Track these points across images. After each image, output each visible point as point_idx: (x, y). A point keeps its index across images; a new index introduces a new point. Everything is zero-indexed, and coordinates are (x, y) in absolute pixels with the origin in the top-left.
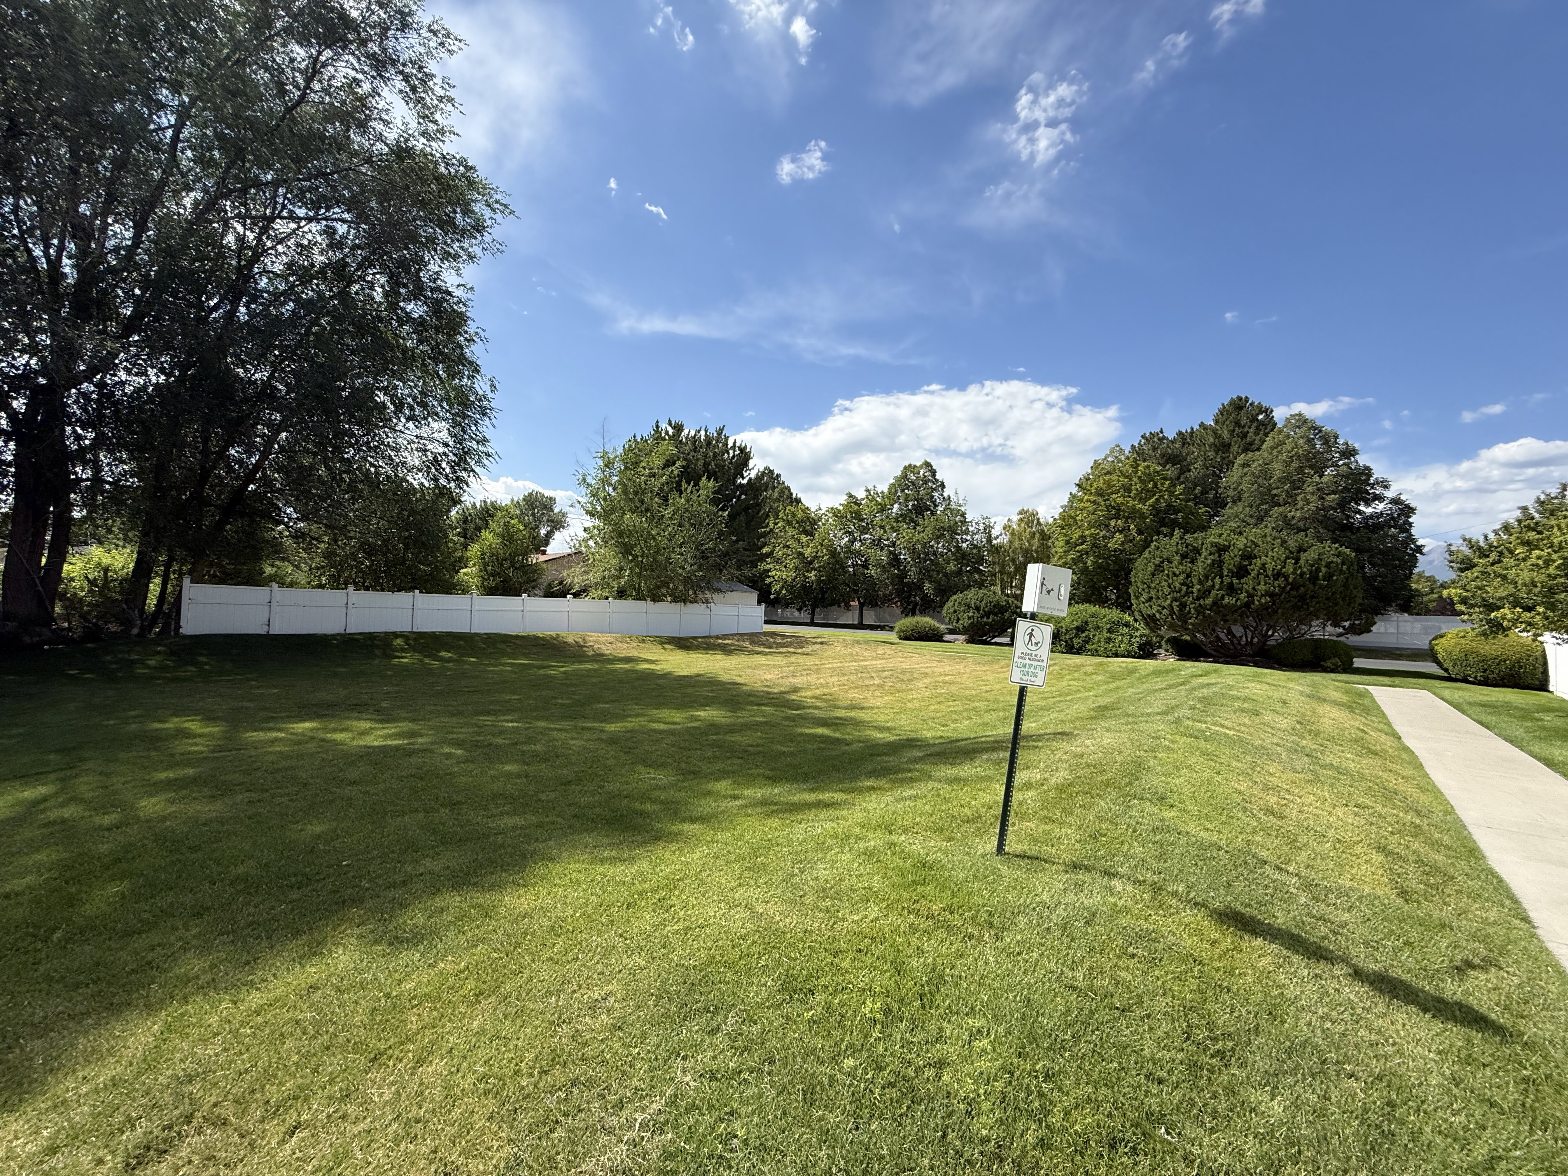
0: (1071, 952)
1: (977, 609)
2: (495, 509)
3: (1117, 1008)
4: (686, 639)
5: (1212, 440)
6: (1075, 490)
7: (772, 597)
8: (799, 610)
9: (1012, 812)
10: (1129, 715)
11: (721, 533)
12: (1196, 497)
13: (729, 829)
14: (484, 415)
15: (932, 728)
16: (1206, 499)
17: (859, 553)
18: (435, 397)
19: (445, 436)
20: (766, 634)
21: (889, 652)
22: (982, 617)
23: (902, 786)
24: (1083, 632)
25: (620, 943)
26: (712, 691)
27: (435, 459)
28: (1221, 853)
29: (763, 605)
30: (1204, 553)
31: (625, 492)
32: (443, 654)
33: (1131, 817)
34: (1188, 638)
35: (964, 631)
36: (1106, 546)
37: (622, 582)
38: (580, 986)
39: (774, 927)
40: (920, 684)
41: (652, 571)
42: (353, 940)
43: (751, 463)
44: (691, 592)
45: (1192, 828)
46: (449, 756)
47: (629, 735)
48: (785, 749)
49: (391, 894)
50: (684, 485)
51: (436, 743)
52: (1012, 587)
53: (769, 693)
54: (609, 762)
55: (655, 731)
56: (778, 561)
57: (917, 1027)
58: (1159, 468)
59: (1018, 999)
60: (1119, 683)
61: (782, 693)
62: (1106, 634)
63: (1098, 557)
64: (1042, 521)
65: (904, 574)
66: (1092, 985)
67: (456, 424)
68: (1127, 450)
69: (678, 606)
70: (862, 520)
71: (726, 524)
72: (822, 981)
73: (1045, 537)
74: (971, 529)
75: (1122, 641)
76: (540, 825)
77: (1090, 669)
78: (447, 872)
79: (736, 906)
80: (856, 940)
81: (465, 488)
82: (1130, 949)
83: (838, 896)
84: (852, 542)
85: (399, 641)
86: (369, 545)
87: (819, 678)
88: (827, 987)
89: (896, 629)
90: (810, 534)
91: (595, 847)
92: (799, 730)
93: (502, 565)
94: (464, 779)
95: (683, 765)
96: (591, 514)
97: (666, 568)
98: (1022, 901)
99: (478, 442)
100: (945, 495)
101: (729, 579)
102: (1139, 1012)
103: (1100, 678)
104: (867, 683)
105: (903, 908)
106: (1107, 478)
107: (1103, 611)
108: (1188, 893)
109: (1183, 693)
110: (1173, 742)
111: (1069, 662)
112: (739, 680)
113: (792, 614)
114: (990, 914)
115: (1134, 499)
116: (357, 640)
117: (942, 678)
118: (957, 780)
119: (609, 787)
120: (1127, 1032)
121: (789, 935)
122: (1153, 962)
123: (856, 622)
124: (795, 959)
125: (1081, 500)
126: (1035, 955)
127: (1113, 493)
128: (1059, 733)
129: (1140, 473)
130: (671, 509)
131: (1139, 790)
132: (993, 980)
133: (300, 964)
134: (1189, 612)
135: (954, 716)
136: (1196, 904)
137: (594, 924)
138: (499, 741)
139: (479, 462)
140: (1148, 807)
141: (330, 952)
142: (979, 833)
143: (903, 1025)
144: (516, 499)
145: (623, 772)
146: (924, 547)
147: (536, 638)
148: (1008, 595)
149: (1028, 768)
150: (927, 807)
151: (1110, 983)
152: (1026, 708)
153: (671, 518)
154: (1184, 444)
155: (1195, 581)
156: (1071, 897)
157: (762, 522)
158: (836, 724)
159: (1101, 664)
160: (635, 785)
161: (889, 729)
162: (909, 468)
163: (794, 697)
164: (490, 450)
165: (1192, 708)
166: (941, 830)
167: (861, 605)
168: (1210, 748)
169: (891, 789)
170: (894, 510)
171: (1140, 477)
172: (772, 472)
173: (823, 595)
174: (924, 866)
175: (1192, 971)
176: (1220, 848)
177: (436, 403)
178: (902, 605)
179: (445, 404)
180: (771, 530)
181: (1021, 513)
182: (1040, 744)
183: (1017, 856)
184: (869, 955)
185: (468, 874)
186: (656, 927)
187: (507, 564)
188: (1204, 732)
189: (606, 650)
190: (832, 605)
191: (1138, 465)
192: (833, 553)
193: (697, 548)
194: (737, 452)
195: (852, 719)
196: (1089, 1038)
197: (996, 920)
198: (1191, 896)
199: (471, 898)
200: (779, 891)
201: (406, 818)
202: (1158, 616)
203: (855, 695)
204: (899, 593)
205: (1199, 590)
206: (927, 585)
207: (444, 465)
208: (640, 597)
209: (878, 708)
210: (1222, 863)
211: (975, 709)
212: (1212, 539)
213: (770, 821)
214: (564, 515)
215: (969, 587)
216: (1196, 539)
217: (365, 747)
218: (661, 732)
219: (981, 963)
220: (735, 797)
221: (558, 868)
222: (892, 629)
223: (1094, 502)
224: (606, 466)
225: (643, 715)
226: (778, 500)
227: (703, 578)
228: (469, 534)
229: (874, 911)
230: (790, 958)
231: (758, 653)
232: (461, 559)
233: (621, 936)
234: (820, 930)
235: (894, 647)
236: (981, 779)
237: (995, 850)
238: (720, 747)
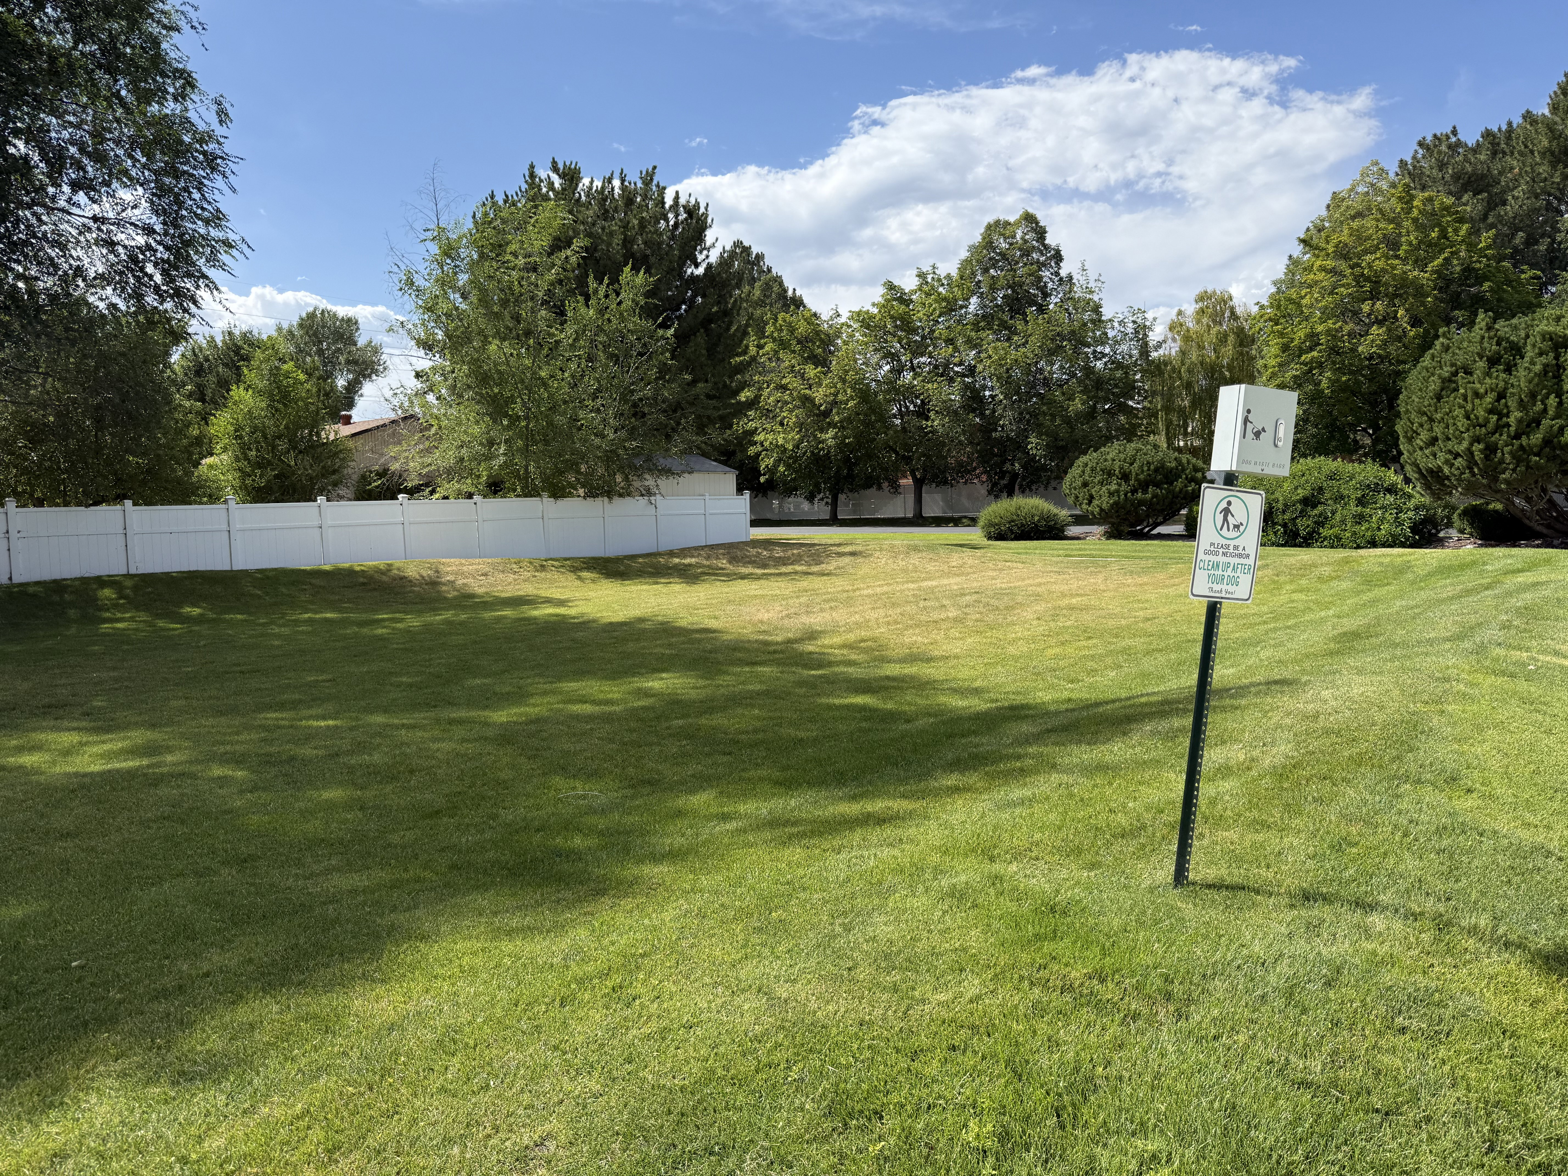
0: (1302, 1030)
1: (1125, 477)
2: (251, 344)
3: (1377, 1111)
4: (618, 560)
5: (1545, 143)
6: (1297, 250)
7: (762, 479)
8: (811, 498)
9: (1199, 817)
10: (1397, 645)
11: (664, 369)
12: (1516, 250)
13: (718, 870)
14: (213, 169)
15: (1052, 686)
16: (1535, 253)
17: (909, 392)
18: (118, 142)
19: (143, 213)
20: (755, 543)
21: (970, 562)
22: (1134, 491)
23: (1006, 783)
24: (1314, 507)
25: (555, 1060)
26: (670, 645)
27: (133, 258)
28: (1550, 861)
29: (747, 494)
30: (1530, 353)
31: (484, 301)
32: (187, 610)
33: (1400, 813)
34: (1499, 506)
35: (1100, 518)
36: (1353, 350)
37: (497, 463)
38: (497, 1129)
39: (808, 1020)
40: (1028, 614)
41: (547, 443)
42: (108, 1082)
43: (710, 236)
44: (619, 478)
45: (1504, 824)
46: (223, 781)
47: (533, 727)
48: (801, 734)
49: (162, 1007)
50: (592, 284)
51: (198, 761)
52: (1186, 434)
53: (766, 643)
54: (503, 775)
55: (578, 718)
56: (767, 414)
57: (1053, 1156)
58: (1449, 201)
59: (1216, 1105)
60: (1377, 592)
61: (789, 641)
62: (1354, 509)
63: (1340, 371)
64: (1239, 311)
65: (990, 424)
66: (1337, 1078)
67: (162, 191)
68: (1393, 168)
69: (598, 505)
70: (914, 331)
71: (673, 352)
72: (895, 1098)
73: (1244, 340)
74: (1111, 334)
75: (1382, 520)
76: (394, 885)
77: (1326, 571)
78: (251, 968)
79: (743, 991)
80: (945, 1031)
81: (193, 309)
82: (1399, 1020)
83: (911, 964)
84: (898, 371)
85: (107, 592)
86: (33, 425)
87: (851, 614)
88: (902, 1106)
89: (981, 523)
90: (821, 362)
91: (495, 914)
92: (824, 700)
93: (274, 447)
94: (255, 818)
95: (631, 771)
96: (427, 345)
97: (570, 437)
98: (1218, 955)
99: (207, 222)
100: (1063, 273)
101: (683, 452)
102: (1412, 1114)
103: (1345, 585)
104: (935, 616)
105: (1021, 978)
106: (1355, 224)
107: (1349, 467)
108: (1495, 928)
109: (1489, 602)
110: (1472, 685)
111: (1292, 560)
112: (713, 624)
113: (797, 507)
114: (1167, 979)
115: (1404, 260)
116: (34, 595)
117: (1066, 602)
118: (1102, 768)
119: (507, 816)
120: (1395, 1145)
121: (834, 1031)
122: (1435, 1038)
123: (910, 515)
124: (848, 1067)
125: (1309, 269)
126: (1242, 1038)
127: (1366, 252)
128: (1276, 682)
129: (1415, 212)
130: (570, 329)
131: (1413, 768)
132: (1175, 1079)
133: (30, 1121)
134: (1502, 461)
135: (1090, 664)
136: (1507, 945)
137: (509, 1033)
138: (307, 751)
139: (213, 260)
140: (1429, 795)
141: (76, 1100)
142: (1142, 853)
143: (1029, 1157)
144: (285, 326)
145: (529, 788)
146: (1028, 372)
147: (350, 573)
148: (1179, 450)
149: (1224, 742)
150: (1052, 816)
151: (1365, 1073)
152: (1220, 643)
153: (572, 346)
154: (1494, 153)
155: (1512, 403)
156: (1301, 946)
157: (736, 344)
158: (886, 688)
159: (1346, 561)
160: (550, 810)
161: (977, 692)
162: (997, 227)
163: (811, 648)
164: (232, 236)
165: (1505, 627)
166: (1078, 851)
167: (919, 484)
168: (1535, 690)
169: (988, 789)
170: (972, 308)
171: (1415, 220)
172: (747, 250)
173: (850, 469)
174: (1053, 910)
175: (1499, 1047)
176: (1549, 854)
177: (120, 152)
178: (990, 478)
179: (138, 155)
180: (754, 359)
181: (1201, 298)
182: (1243, 702)
183: (1209, 886)
184: (969, 1053)
185: (286, 969)
186: (613, 1032)
187: (282, 445)
188: (1524, 665)
189: (479, 587)
190: (867, 485)
191: (1412, 198)
192: (864, 395)
193: (624, 399)
194: (683, 216)
195: (912, 678)
196: (1331, 1158)
197: (1177, 988)
198: (1500, 931)
199: (298, 1006)
200: (812, 962)
201: (166, 886)
202: (1446, 470)
203: (915, 638)
204: (985, 457)
205: (1520, 421)
206: (1033, 440)
207: (150, 269)
208: (530, 492)
209: (957, 657)
210: (1551, 877)
211: (1126, 651)
212: (1543, 327)
213: (787, 852)
214: (376, 351)
215: (1108, 439)
216: (1515, 328)
217: (76, 774)
218: (590, 718)
219: (1153, 1055)
220: (725, 817)
221: (435, 951)
222: (973, 521)
223: (1333, 271)
224: (447, 254)
225: (553, 692)
226: (761, 303)
227: (637, 453)
228: (209, 393)
229: (972, 986)
230: (838, 1066)
231: (743, 577)
232: (198, 441)
233: (556, 1048)
234: (884, 1019)
235: (979, 553)
236: (1144, 764)
237: (1170, 879)
238: (690, 737)
